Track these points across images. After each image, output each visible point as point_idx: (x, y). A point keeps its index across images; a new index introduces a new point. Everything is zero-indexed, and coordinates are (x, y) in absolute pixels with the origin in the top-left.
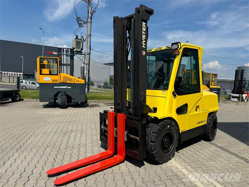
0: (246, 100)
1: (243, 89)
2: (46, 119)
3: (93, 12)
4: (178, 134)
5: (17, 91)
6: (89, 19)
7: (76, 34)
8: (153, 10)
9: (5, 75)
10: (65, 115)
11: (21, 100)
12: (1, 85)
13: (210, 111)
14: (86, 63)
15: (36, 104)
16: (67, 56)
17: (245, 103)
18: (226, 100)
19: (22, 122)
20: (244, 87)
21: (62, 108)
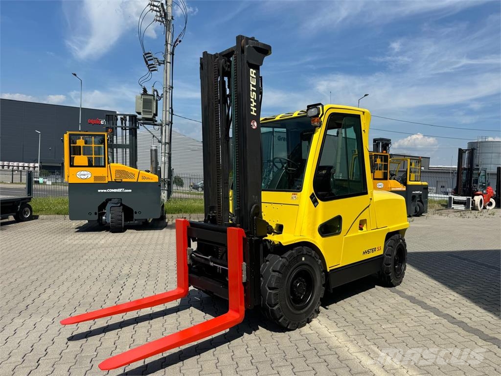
0: (481, 207)
1: (475, 186)
2: (81, 254)
3: (175, 42)
4: (324, 273)
5: (26, 201)
6: (169, 55)
7: (143, 85)
8: (270, 47)
9: (3, 167)
10: (119, 244)
11: (34, 218)
12: (2, 188)
13: (389, 229)
14: (163, 141)
15: (63, 224)
16: (123, 130)
17: (478, 212)
18: (442, 208)
19: (31, 261)
20: (476, 181)
21: (113, 232)
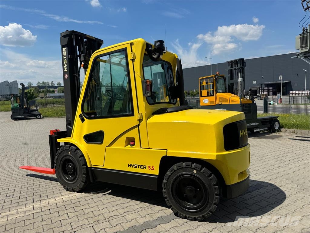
9: (299, 95)
